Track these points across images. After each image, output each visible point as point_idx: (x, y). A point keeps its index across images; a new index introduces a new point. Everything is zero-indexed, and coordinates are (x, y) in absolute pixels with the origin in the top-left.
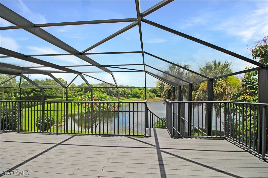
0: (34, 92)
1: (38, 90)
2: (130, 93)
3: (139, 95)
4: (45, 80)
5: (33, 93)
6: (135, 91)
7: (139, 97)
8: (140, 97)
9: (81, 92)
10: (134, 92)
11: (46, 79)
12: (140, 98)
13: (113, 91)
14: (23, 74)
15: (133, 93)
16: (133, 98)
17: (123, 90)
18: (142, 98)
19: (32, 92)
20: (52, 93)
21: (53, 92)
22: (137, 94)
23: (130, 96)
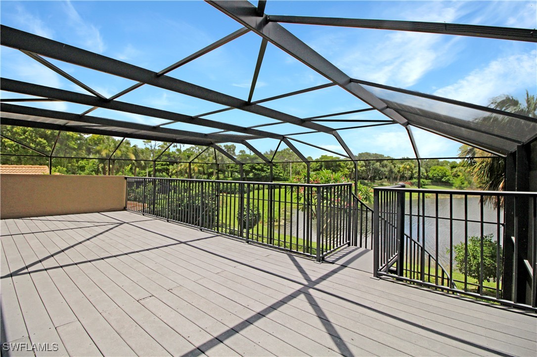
0: (253, 170)
1: (258, 168)
2: (425, 176)
3: (449, 179)
4: (269, 153)
5: (253, 172)
6: (438, 169)
7: (448, 184)
8: (453, 183)
9: (319, 171)
10: (436, 171)
11: (271, 151)
12: (452, 186)
13: (382, 169)
14: (216, 144)
15: (433, 176)
16: (433, 185)
17: (406, 168)
18: (457, 185)
19: (251, 171)
20: (277, 173)
21: (278, 171)
22: (442, 177)
23: (423, 182)
